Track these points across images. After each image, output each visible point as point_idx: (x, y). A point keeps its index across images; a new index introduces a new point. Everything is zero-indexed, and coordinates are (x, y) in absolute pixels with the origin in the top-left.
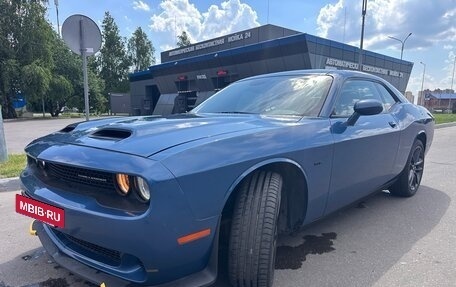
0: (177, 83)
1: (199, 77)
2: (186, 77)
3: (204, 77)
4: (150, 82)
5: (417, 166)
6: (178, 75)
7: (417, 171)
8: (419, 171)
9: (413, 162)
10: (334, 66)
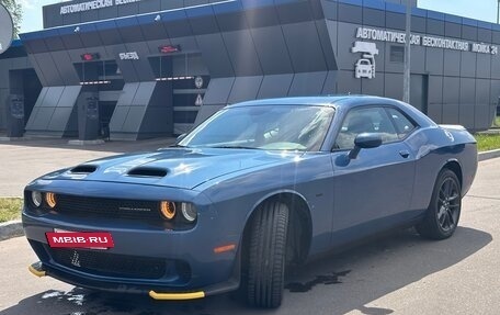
0: (77, 65)
1: (123, 56)
2: (98, 56)
3: (134, 56)
4: (20, 63)
5: (451, 202)
6: (83, 51)
7: (452, 209)
8: (455, 208)
9: (442, 197)
10: (371, 40)
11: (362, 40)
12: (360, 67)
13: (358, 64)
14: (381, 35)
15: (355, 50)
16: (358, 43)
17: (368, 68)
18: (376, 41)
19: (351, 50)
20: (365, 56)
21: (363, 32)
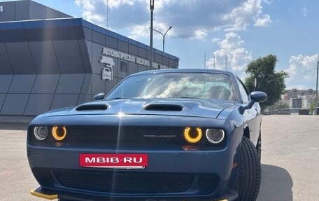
10: (110, 56)
11: (106, 55)
12: (105, 73)
13: (104, 71)
14: (116, 54)
15: (102, 61)
16: (104, 57)
17: (109, 73)
18: (113, 57)
19: (99, 62)
20: (108, 66)
21: (106, 51)
